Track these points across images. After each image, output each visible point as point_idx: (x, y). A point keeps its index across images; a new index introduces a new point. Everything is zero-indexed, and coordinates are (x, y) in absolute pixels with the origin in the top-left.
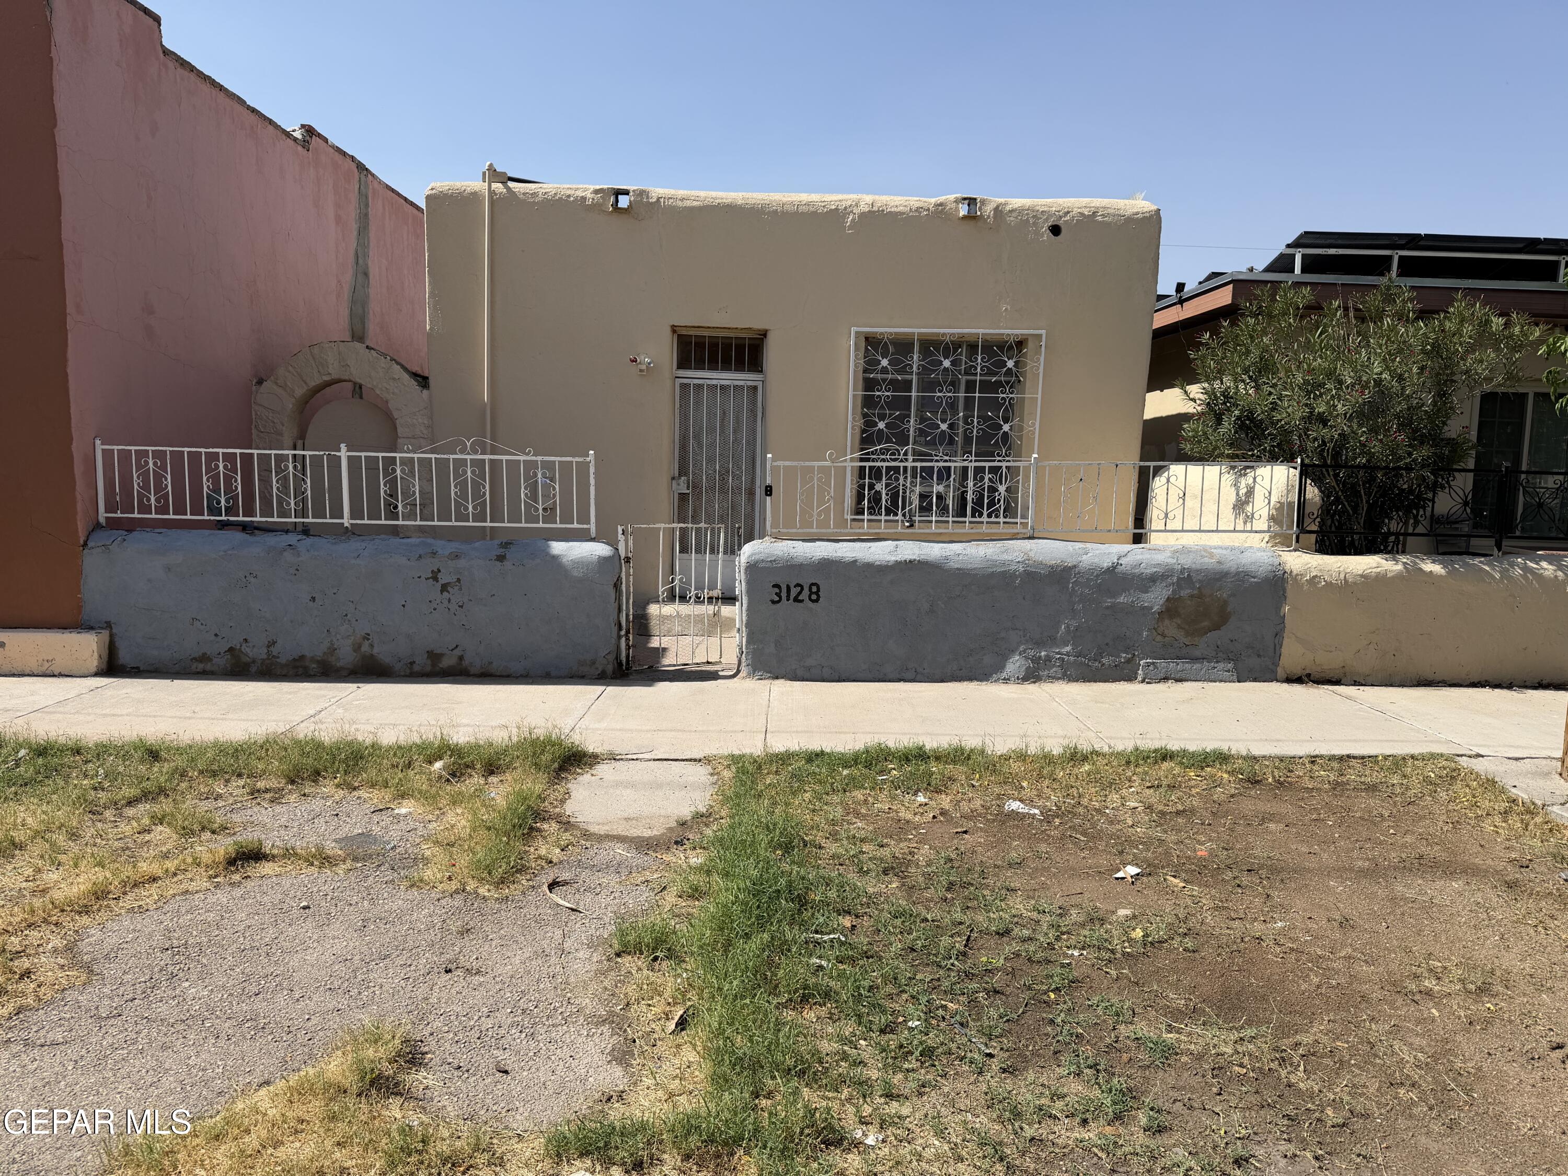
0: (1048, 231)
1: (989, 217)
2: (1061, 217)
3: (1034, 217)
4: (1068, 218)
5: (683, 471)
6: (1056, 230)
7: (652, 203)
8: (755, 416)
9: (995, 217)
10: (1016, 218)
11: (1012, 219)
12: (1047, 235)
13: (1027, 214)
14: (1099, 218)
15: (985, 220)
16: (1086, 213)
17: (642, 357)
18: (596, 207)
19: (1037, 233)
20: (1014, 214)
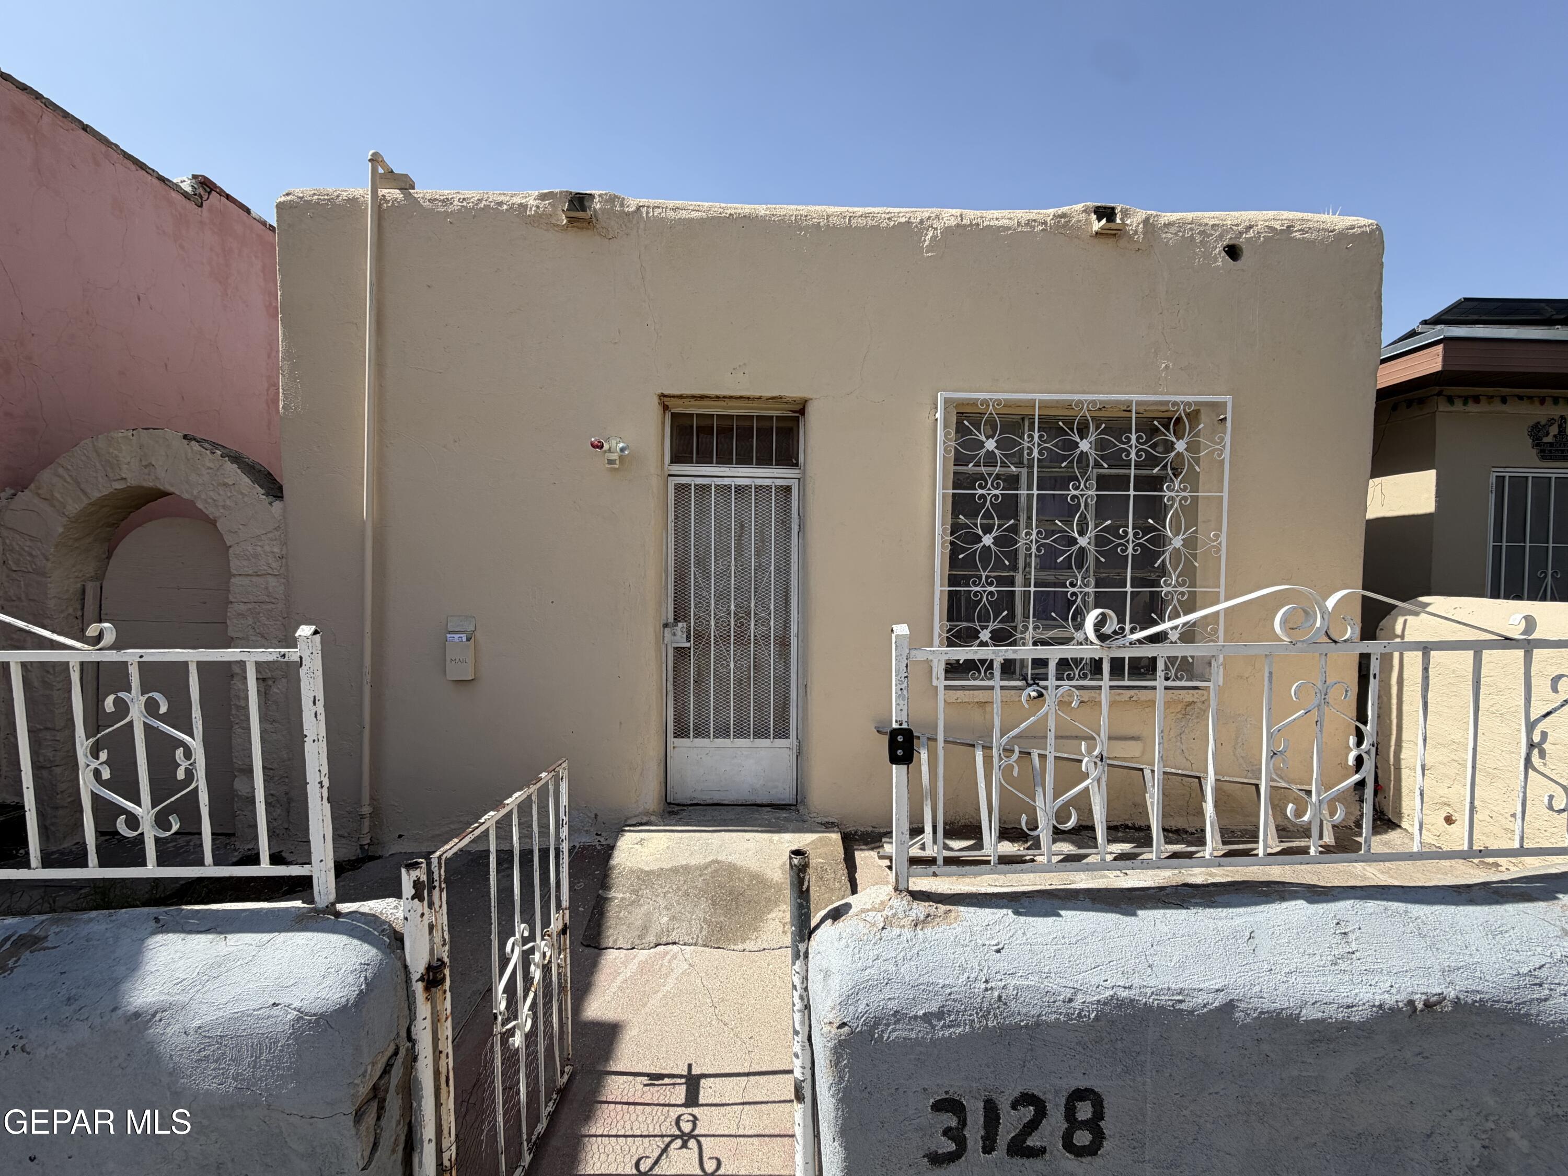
0: (1223, 254)
1: (1136, 232)
2: (1241, 233)
3: (1202, 233)
4: (1251, 234)
5: (680, 614)
6: (1233, 252)
7: (628, 214)
8: (789, 530)
9: (1145, 233)
10: (1176, 234)
11: (1169, 235)
12: (1222, 260)
13: (1191, 229)
14: (1298, 235)
15: (1131, 238)
16: (1278, 227)
17: (614, 442)
18: (540, 220)
19: (1207, 255)
20: (1173, 230)
